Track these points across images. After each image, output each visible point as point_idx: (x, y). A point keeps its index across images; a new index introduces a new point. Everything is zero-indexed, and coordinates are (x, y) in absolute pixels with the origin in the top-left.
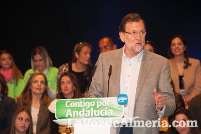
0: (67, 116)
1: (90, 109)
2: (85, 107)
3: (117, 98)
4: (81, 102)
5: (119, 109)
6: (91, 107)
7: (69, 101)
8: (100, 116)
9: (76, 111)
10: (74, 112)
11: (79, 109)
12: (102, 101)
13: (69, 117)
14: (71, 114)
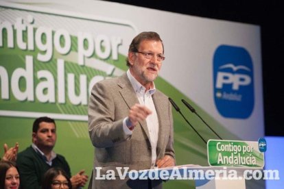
0: (218, 163)
1: (237, 155)
2: (233, 152)
3: (258, 142)
4: (230, 146)
5: (261, 157)
6: (238, 152)
7: (219, 143)
8: (246, 165)
9: (227, 157)
10: (225, 157)
11: (228, 154)
12: (247, 145)
13: (220, 164)
14: (221, 160)
